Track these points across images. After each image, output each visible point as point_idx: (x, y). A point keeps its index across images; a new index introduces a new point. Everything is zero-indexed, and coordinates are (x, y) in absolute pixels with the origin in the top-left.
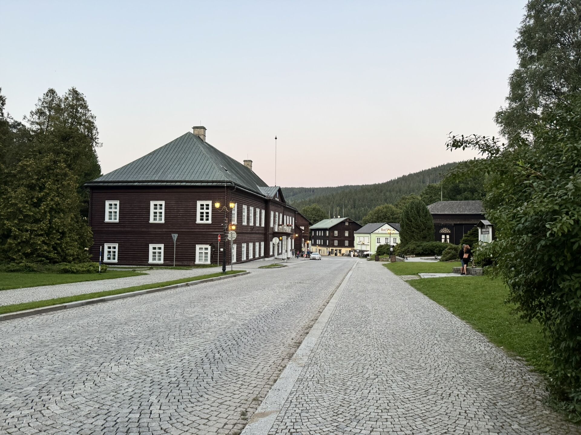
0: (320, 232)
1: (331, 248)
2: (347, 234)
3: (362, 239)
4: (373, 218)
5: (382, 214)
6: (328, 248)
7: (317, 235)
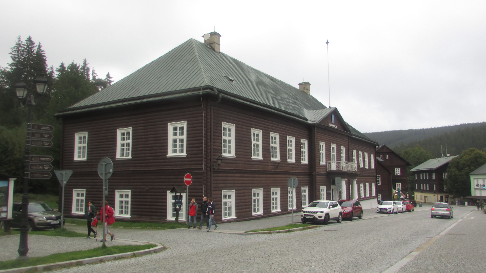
0: (424, 174)
1: (439, 195)
6: (436, 195)
7: (421, 178)
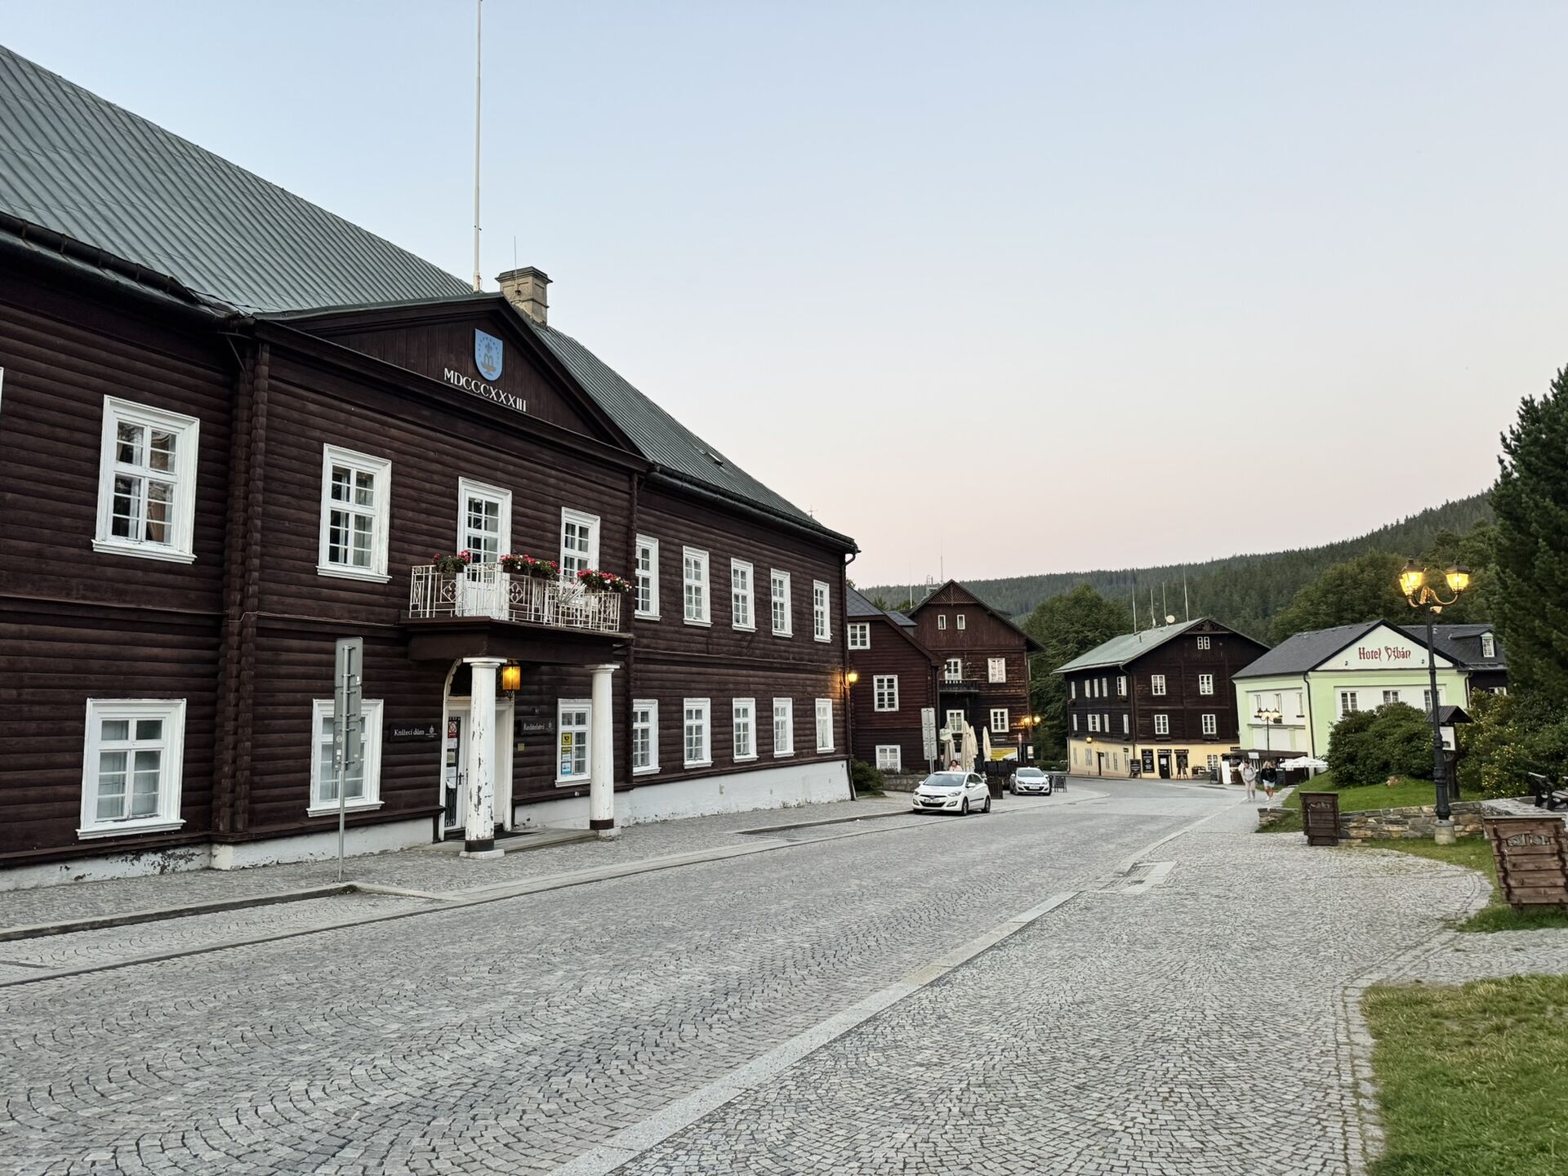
0: (1096, 682)
1: (1139, 748)
2: (1207, 687)
3: (1269, 701)
4: (1316, 614)
5: (1359, 593)
6: (1130, 748)
